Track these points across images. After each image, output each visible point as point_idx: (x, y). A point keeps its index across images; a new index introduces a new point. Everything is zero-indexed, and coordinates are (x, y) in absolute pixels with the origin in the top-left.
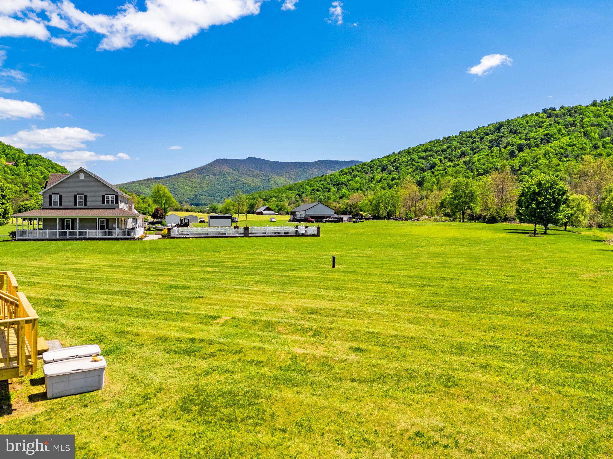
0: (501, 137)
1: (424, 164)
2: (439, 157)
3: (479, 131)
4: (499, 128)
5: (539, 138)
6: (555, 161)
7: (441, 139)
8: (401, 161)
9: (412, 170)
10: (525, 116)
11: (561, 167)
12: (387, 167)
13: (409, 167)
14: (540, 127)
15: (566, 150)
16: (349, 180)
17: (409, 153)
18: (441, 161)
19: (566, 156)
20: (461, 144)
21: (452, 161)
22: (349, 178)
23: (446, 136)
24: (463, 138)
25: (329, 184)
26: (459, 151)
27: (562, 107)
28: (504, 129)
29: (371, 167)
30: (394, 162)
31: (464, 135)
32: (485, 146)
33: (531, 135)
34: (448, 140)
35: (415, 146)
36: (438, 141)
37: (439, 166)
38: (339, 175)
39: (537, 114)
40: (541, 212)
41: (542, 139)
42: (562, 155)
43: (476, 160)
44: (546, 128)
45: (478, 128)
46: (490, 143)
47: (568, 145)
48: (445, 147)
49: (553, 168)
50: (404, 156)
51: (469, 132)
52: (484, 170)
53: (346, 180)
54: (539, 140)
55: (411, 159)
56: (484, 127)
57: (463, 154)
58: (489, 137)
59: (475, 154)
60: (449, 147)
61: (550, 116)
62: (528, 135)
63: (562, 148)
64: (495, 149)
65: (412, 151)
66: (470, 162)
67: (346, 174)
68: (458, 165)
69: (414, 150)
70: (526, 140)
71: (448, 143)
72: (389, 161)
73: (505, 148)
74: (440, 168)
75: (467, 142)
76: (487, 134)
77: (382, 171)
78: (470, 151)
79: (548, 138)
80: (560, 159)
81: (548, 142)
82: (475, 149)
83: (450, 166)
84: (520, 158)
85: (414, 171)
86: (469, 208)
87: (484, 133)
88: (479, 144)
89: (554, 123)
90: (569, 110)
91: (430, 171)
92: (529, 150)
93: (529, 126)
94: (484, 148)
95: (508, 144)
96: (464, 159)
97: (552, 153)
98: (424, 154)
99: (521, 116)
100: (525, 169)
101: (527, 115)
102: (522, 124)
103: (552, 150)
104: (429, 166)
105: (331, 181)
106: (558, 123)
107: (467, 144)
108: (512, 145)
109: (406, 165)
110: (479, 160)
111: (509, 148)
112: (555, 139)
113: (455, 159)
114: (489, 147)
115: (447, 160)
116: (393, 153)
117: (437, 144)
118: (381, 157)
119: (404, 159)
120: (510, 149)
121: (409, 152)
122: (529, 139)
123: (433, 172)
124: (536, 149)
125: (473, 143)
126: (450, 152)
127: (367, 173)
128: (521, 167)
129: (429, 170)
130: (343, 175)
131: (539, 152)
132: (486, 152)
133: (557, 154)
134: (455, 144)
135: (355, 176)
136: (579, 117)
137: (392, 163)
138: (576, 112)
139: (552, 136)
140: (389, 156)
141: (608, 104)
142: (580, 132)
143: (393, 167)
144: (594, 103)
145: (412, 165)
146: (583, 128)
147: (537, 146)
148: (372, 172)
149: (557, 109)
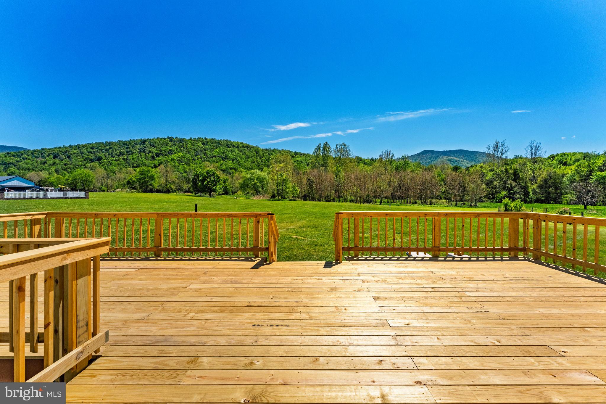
0: (146, 147)
1: (92, 156)
2: (104, 153)
3: (130, 142)
4: (143, 142)
6: (177, 164)
7: (105, 143)
8: (72, 152)
9: (82, 159)
10: (158, 138)
11: (181, 167)
12: (59, 156)
13: (80, 157)
14: (167, 146)
15: (182, 159)
16: (17, 161)
17: (79, 148)
18: (106, 156)
19: (182, 162)
20: (120, 147)
21: (114, 157)
22: (18, 159)
23: (108, 141)
24: (120, 144)
26: (118, 151)
27: (176, 138)
28: (147, 143)
29: (42, 154)
30: (66, 152)
31: (121, 143)
32: (136, 151)
33: (162, 149)
34: (109, 143)
36: (103, 143)
37: (105, 159)
39: (164, 139)
40: (210, 186)
41: (168, 152)
43: (131, 158)
44: (170, 146)
45: (130, 140)
46: (139, 149)
47: (182, 157)
48: (108, 148)
50: (75, 150)
51: (125, 141)
52: (137, 164)
53: (13, 161)
54: (167, 152)
55: (81, 152)
56: (134, 140)
57: (121, 154)
58: (138, 146)
59: (129, 155)
60: (110, 148)
61: (171, 141)
63: (179, 158)
64: (143, 154)
65: (81, 147)
66: (127, 159)
67: (14, 156)
68: (119, 160)
69: (83, 146)
70: (160, 151)
71: (110, 145)
72: (61, 151)
73: (148, 154)
74: (105, 161)
75: (124, 147)
76: (136, 144)
77: (54, 158)
78: (126, 153)
80: (179, 163)
81: (172, 154)
82: (129, 152)
83: (113, 160)
84: (158, 161)
85: (84, 161)
86: (151, 185)
87: (135, 143)
88: (132, 149)
89: (174, 145)
90: (180, 140)
92: (162, 157)
93: (161, 144)
94: (135, 152)
95: (150, 152)
96: (123, 157)
97: (175, 160)
98: (91, 150)
99: (156, 138)
102: (157, 142)
103: (175, 158)
104: (97, 158)
106: (176, 145)
108: (153, 153)
109: (77, 156)
110: (133, 159)
112: (175, 153)
113: (116, 156)
114: (139, 152)
115: (110, 156)
116: (64, 146)
117: (102, 145)
118: (52, 147)
119: (75, 151)
120: (151, 155)
121: (78, 147)
122: (162, 151)
123: (100, 163)
124: (166, 156)
125: (128, 148)
126: (112, 152)
127: (37, 158)
129: (96, 161)
130: (10, 156)
131: (168, 158)
132: (137, 154)
134: (115, 147)
135: (24, 159)
136: (185, 144)
137: (63, 153)
138: (183, 141)
139: (173, 151)
140: (60, 147)
141: (196, 140)
142: (186, 152)
143: (65, 156)
144: (191, 139)
145: (82, 156)
146: (187, 150)
147: (166, 155)
148: (43, 157)
149: (174, 138)
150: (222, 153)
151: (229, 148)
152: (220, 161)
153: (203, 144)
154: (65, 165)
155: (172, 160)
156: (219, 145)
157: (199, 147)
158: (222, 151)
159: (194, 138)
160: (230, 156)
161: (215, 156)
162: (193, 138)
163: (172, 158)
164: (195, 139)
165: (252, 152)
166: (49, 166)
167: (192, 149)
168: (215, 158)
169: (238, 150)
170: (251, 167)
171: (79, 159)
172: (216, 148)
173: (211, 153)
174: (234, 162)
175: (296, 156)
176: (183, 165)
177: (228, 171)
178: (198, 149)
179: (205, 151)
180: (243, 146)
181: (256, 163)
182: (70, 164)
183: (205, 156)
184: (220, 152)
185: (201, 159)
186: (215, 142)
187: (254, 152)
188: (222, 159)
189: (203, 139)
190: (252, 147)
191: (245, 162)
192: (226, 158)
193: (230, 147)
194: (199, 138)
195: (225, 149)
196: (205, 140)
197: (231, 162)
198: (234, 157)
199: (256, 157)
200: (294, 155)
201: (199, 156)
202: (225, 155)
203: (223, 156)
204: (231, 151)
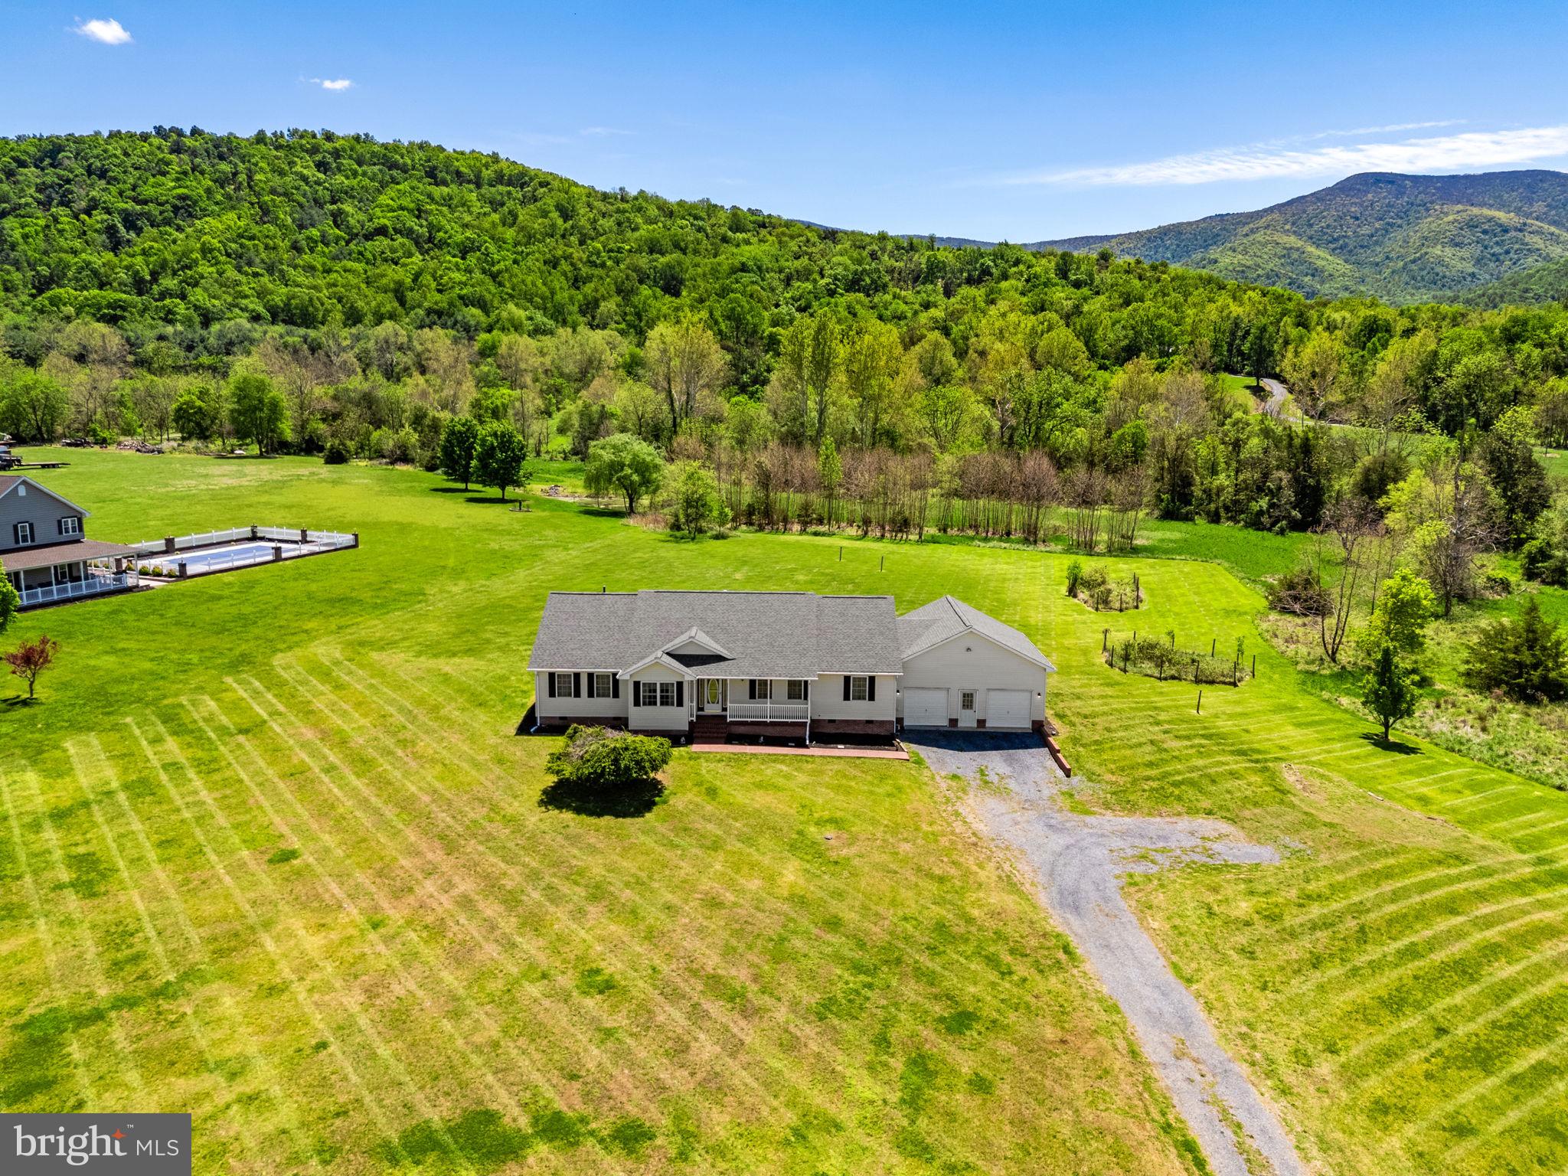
0: (68, 182)
4: (51, 151)
5: (167, 202)
6: (231, 273)
10: (115, 135)
11: (247, 289)
14: (164, 174)
15: (242, 246)
19: (250, 264)
27: (195, 132)
28: (69, 158)
32: (29, 200)
33: (147, 191)
39: (145, 137)
41: (176, 209)
42: (241, 259)
43: (18, 236)
44: (178, 179)
46: (39, 190)
47: (240, 236)
49: (228, 287)
52: (50, 268)
54: (168, 207)
58: (31, 174)
59: (4, 215)
61: (177, 149)
62: (138, 190)
63: (231, 240)
64: (60, 211)
70: (135, 200)
73: (89, 215)
76: (22, 165)
79: (189, 206)
80: (239, 269)
81: (190, 215)
82: (0, 202)
84: (145, 253)
87: (12, 159)
88: (5, 187)
89: (193, 170)
90: (217, 142)
92: (154, 232)
93: (137, 168)
94: (27, 205)
95: (93, 204)
97: (219, 251)
99: (106, 134)
100: (169, 282)
101: (119, 132)
102: (115, 156)
103: (215, 243)
106: (202, 173)
108: (108, 212)
110: (25, 237)
111: (99, 215)
112: (205, 213)
114: (45, 206)
120: (102, 222)
122: (145, 202)
124: (169, 230)
128: (155, 276)
131: (182, 239)
132: (40, 216)
133: (228, 255)
136: (241, 167)
138: (230, 150)
139: (195, 203)
141: (289, 147)
142: (252, 204)
144: (260, 138)
146: (258, 195)
147: (168, 222)
149: (188, 133)
150: (410, 211)
151: (437, 185)
152: (410, 255)
153: (322, 166)
155: (206, 251)
156: (394, 172)
157: (307, 184)
158: (412, 206)
159: (275, 134)
160: (448, 227)
161: (382, 231)
162: (269, 134)
163: (204, 244)
164: (282, 136)
165: (545, 214)
167: (279, 195)
168: (381, 243)
169: (481, 198)
170: (548, 294)
172: (384, 185)
173: (362, 217)
174: (472, 260)
175: (740, 236)
176: (256, 275)
177: (459, 318)
178: (304, 195)
179: (333, 202)
180: (500, 179)
181: (564, 266)
183: (338, 226)
184: (402, 208)
185: (327, 245)
186: (374, 154)
187: (555, 215)
188: (417, 244)
189: (314, 136)
190: (542, 185)
191: (515, 262)
192: (430, 240)
193: (445, 183)
194: (296, 131)
195: (422, 194)
196: (328, 146)
197: (457, 265)
198: (468, 238)
199: (563, 236)
200: (731, 229)
201: (315, 233)
202: (425, 223)
203: (416, 228)
204: (447, 201)
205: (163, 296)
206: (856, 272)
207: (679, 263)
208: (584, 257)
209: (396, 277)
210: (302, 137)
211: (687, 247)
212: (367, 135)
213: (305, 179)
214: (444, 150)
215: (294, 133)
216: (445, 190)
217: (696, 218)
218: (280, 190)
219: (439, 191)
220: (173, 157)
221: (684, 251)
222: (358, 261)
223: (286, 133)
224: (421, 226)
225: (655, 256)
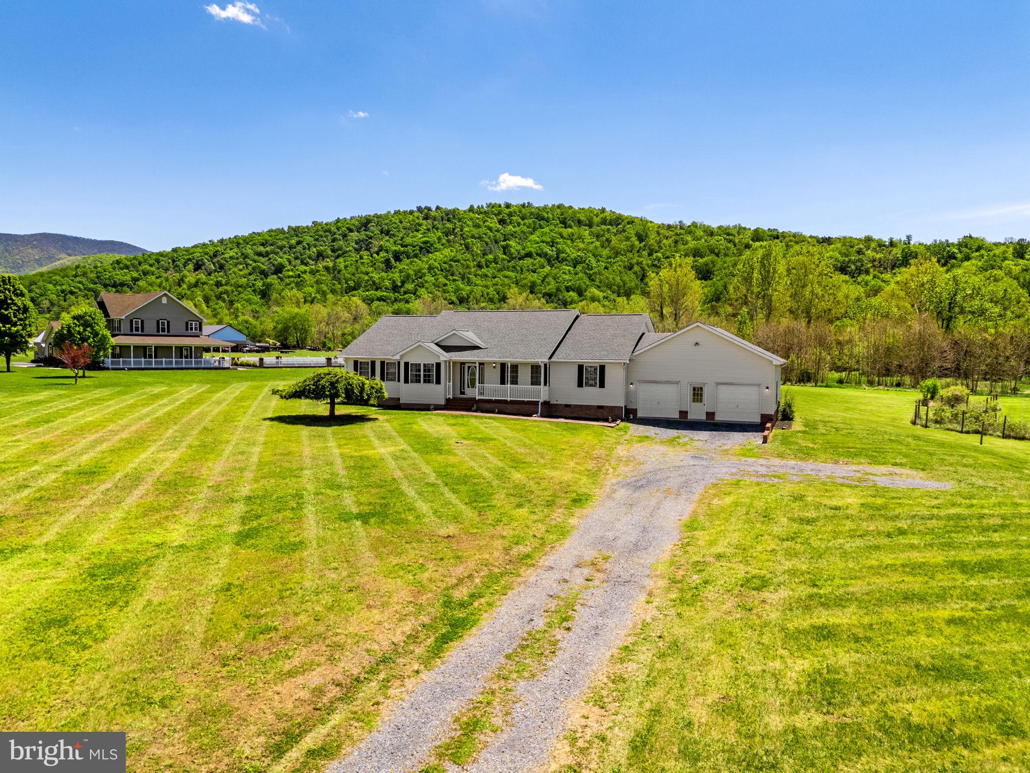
0: (371, 238)
1: (264, 264)
2: (286, 256)
3: (339, 224)
4: (365, 223)
5: (417, 245)
6: (442, 280)
7: (286, 229)
8: (227, 256)
9: (246, 271)
10: (397, 213)
11: (449, 288)
12: (204, 264)
13: (241, 267)
14: (417, 231)
15: (451, 266)
16: (135, 280)
17: (238, 244)
18: (290, 263)
19: (452, 275)
20: (317, 240)
21: (306, 264)
22: (135, 275)
23: (293, 225)
24: (317, 231)
25: (96, 283)
26: (314, 249)
27: (438, 208)
28: (373, 226)
29: (174, 261)
30: (215, 255)
31: (320, 228)
32: (351, 248)
33: (408, 240)
34: (296, 231)
35: (247, 235)
36: (282, 231)
37: (288, 270)
38: (114, 269)
39: (411, 212)
41: (421, 248)
42: (448, 272)
43: (342, 266)
44: (425, 233)
45: (338, 221)
46: (357, 243)
47: (451, 260)
48: (293, 242)
49: (439, 287)
50: (231, 249)
51: (326, 224)
52: (354, 282)
53: (128, 278)
54: (418, 248)
55: (243, 254)
56: (345, 219)
57: (320, 256)
58: (354, 235)
59: (338, 257)
60: (299, 243)
61: (426, 218)
62: (404, 240)
63: (445, 263)
64: (365, 253)
65: (242, 242)
66: (334, 268)
67: (127, 267)
68: (318, 271)
69: (247, 240)
70: (402, 246)
71: (297, 236)
72: (206, 254)
73: (378, 254)
74: (291, 273)
75: (325, 239)
76: (351, 231)
77: (196, 270)
78: (330, 253)
79: (429, 247)
80: (446, 277)
81: (428, 252)
82: (337, 250)
83: (305, 272)
84: (401, 271)
85: (250, 274)
87: (347, 228)
88: (341, 243)
89: (433, 228)
90: (448, 213)
91: (275, 277)
92: (408, 261)
93: (405, 228)
94: (350, 251)
95: (381, 249)
96: (325, 264)
97: (437, 268)
98: (262, 249)
99: (393, 212)
100: (410, 286)
101: (399, 211)
102: (395, 223)
103: (436, 264)
104: (273, 268)
105: (98, 277)
106: (437, 229)
107: (324, 242)
108: (387, 251)
109: (236, 265)
110: (346, 267)
111: (382, 254)
112: (437, 250)
113: (311, 262)
114: (358, 251)
115: (298, 262)
116: (210, 241)
117: (281, 236)
118: (189, 245)
119: (232, 253)
120: (384, 257)
121: (237, 242)
122: (406, 246)
123: (282, 280)
124: (415, 259)
125: (334, 240)
126: (302, 251)
127: (167, 270)
128: (403, 283)
129: (272, 274)
130: (122, 269)
131: (421, 264)
132: (355, 256)
133: (442, 270)
134: (308, 239)
135: (145, 273)
136: (458, 224)
137: (210, 257)
138: (454, 216)
139: (432, 245)
140: (204, 244)
141: (485, 213)
142: (461, 245)
143: (214, 264)
144: (471, 209)
145: (247, 265)
146: (464, 239)
147: (416, 256)
148: (177, 269)
149: (434, 209)
150: (547, 243)
151: (566, 227)
152: (543, 267)
153: (502, 222)
154: (218, 284)
155: (430, 268)
156: (541, 222)
157: (491, 231)
158: (549, 240)
159: (478, 207)
160: (568, 250)
161: (529, 255)
162: (475, 207)
164: (482, 207)
165: (628, 239)
166: (189, 288)
167: (476, 238)
168: (527, 261)
169: (591, 234)
170: (621, 284)
171: (240, 270)
172: (534, 229)
173: (519, 247)
174: (579, 269)
176: (454, 280)
177: (561, 297)
178: (489, 238)
179: (505, 240)
180: (604, 222)
181: (636, 268)
182: (226, 284)
183: (505, 253)
184: (543, 242)
185: (497, 263)
186: (532, 213)
187: (634, 239)
188: (549, 261)
189: (500, 206)
190: (628, 223)
191: (606, 268)
192: (557, 258)
193: (571, 227)
194: (490, 204)
195: (556, 233)
196: (507, 211)
197: (569, 271)
198: (578, 256)
199: (638, 252)
200: (753, 240)
201: (491, 257)
202: (554, 249)
203: (549, 252)
204: (571, 238)
205: (405, 293)
206: (844, 262)
207: (713, 262)
208: (650, 262)
209: (532, 279)
210: (493, 207)
211: (719, 253)
212: (529, 203)
213: (490, 229)
214: (572, 208)
215: (489, 205)
216: (570, 230)
217: (728, 234)
218: (477, 236)
219: (566, 232)
220: (424, 222)
221: (717, 255)
222: (513, 271)
223: (485, 206)
224: (552, 251)
225: (697, 258)
